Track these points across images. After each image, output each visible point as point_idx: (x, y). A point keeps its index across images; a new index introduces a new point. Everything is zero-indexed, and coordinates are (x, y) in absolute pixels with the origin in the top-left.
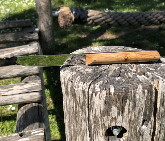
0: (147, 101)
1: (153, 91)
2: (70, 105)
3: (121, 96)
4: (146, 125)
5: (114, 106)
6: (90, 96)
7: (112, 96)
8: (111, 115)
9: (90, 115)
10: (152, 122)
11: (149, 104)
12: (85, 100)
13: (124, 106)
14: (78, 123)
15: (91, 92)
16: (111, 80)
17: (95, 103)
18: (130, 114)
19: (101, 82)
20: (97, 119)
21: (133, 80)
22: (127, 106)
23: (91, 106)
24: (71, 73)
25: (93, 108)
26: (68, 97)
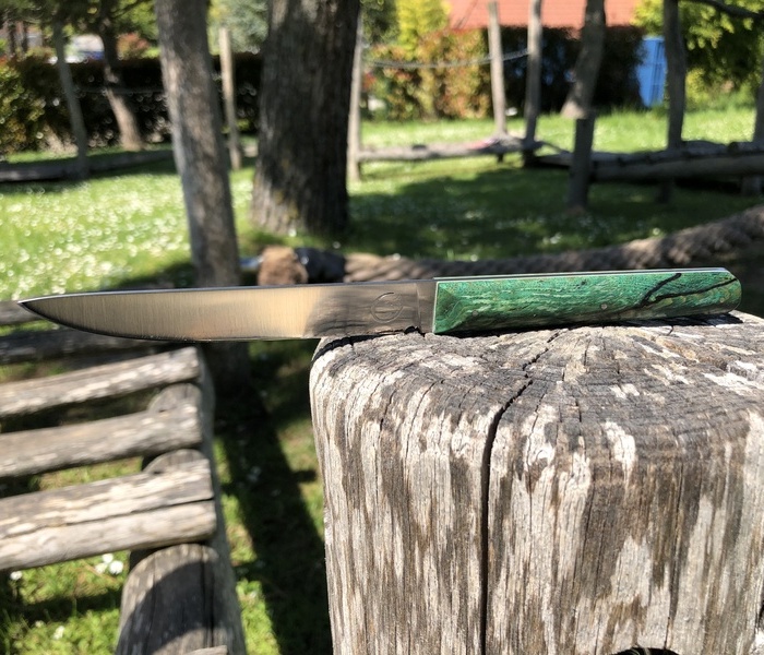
2: (372, 551)
3: (674, 480)
5: (634, 538)
6: (495, 489)
7: (626, 482)
8: (614, 593)
9: (495, 598)
12: (465, 517)
13: (686, 535)
14: (417, 645)
15: (499, 470)
17: (527, 527)
18: (711, 579)
19: (548, 413)
20: (533, 620)
21: (701, 393)
22: (699, 531)
23: (501, 547)
24: (372, 376)
25: (512, 560)
26: (362, 504)
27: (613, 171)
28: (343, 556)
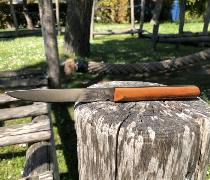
0: (193, 148)
1: (200, 134)
2: (89, 155)
3: (164, 143)
4: (189, 179)
5: (154, 157)
6: (119, 143)
7: (152, 143)
8: (149, 170)
9: (119, 170)
10: (196, 174)
11: (196, 150)
12: (112, 149)
13: (167, 156)
15: (120, 139)
16: (146, 121)
17: (127, 153)
18: (174, 167)
19: (134, 124)
20: (128, 175)
21: (174, 119)
22: (171, 156)
23: (120, 157)
24: (90, 111)
25: (123, 161)
26: (86, 144)
27: (163, 40)
28: (81, 155)
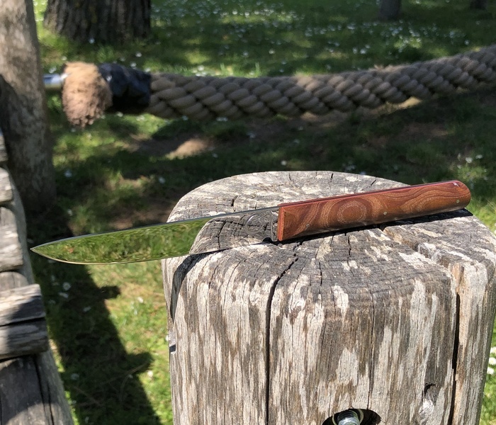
0: (436, 329)
1: (451, 298)
3: (369, 318)
4: (432, 400)
5: (348, 349)
6: (273, 322)
7: (343, 319)
8: (338, 379)
9: (273, 382)
11: (443, 335)
12: (257, 338)
13: (377, 348)
14: (230, 411)
15: (275, 312)
16: (331, 272)
17: (291, 343)
18: (392, 371)
19: (304, 280)
20: (294, 394)
21: (393, 267)
22: (384, 347)
23: (276, 353)
25: (282, 361)
26: (197, 330)
28: (184, 361)
